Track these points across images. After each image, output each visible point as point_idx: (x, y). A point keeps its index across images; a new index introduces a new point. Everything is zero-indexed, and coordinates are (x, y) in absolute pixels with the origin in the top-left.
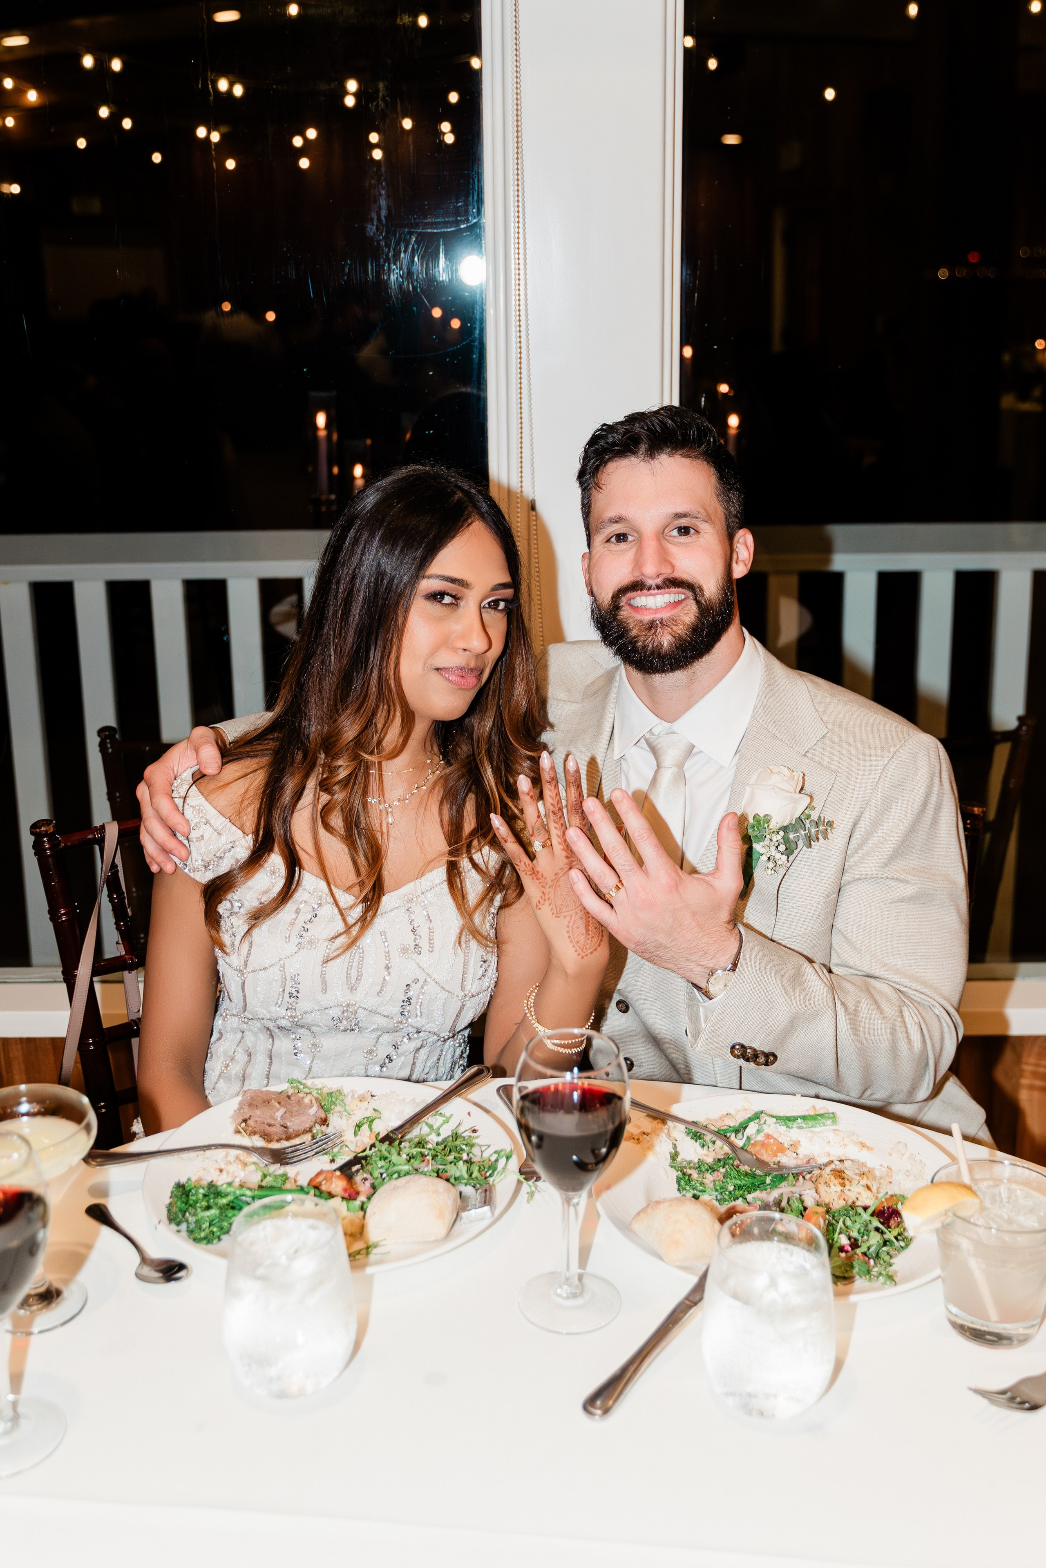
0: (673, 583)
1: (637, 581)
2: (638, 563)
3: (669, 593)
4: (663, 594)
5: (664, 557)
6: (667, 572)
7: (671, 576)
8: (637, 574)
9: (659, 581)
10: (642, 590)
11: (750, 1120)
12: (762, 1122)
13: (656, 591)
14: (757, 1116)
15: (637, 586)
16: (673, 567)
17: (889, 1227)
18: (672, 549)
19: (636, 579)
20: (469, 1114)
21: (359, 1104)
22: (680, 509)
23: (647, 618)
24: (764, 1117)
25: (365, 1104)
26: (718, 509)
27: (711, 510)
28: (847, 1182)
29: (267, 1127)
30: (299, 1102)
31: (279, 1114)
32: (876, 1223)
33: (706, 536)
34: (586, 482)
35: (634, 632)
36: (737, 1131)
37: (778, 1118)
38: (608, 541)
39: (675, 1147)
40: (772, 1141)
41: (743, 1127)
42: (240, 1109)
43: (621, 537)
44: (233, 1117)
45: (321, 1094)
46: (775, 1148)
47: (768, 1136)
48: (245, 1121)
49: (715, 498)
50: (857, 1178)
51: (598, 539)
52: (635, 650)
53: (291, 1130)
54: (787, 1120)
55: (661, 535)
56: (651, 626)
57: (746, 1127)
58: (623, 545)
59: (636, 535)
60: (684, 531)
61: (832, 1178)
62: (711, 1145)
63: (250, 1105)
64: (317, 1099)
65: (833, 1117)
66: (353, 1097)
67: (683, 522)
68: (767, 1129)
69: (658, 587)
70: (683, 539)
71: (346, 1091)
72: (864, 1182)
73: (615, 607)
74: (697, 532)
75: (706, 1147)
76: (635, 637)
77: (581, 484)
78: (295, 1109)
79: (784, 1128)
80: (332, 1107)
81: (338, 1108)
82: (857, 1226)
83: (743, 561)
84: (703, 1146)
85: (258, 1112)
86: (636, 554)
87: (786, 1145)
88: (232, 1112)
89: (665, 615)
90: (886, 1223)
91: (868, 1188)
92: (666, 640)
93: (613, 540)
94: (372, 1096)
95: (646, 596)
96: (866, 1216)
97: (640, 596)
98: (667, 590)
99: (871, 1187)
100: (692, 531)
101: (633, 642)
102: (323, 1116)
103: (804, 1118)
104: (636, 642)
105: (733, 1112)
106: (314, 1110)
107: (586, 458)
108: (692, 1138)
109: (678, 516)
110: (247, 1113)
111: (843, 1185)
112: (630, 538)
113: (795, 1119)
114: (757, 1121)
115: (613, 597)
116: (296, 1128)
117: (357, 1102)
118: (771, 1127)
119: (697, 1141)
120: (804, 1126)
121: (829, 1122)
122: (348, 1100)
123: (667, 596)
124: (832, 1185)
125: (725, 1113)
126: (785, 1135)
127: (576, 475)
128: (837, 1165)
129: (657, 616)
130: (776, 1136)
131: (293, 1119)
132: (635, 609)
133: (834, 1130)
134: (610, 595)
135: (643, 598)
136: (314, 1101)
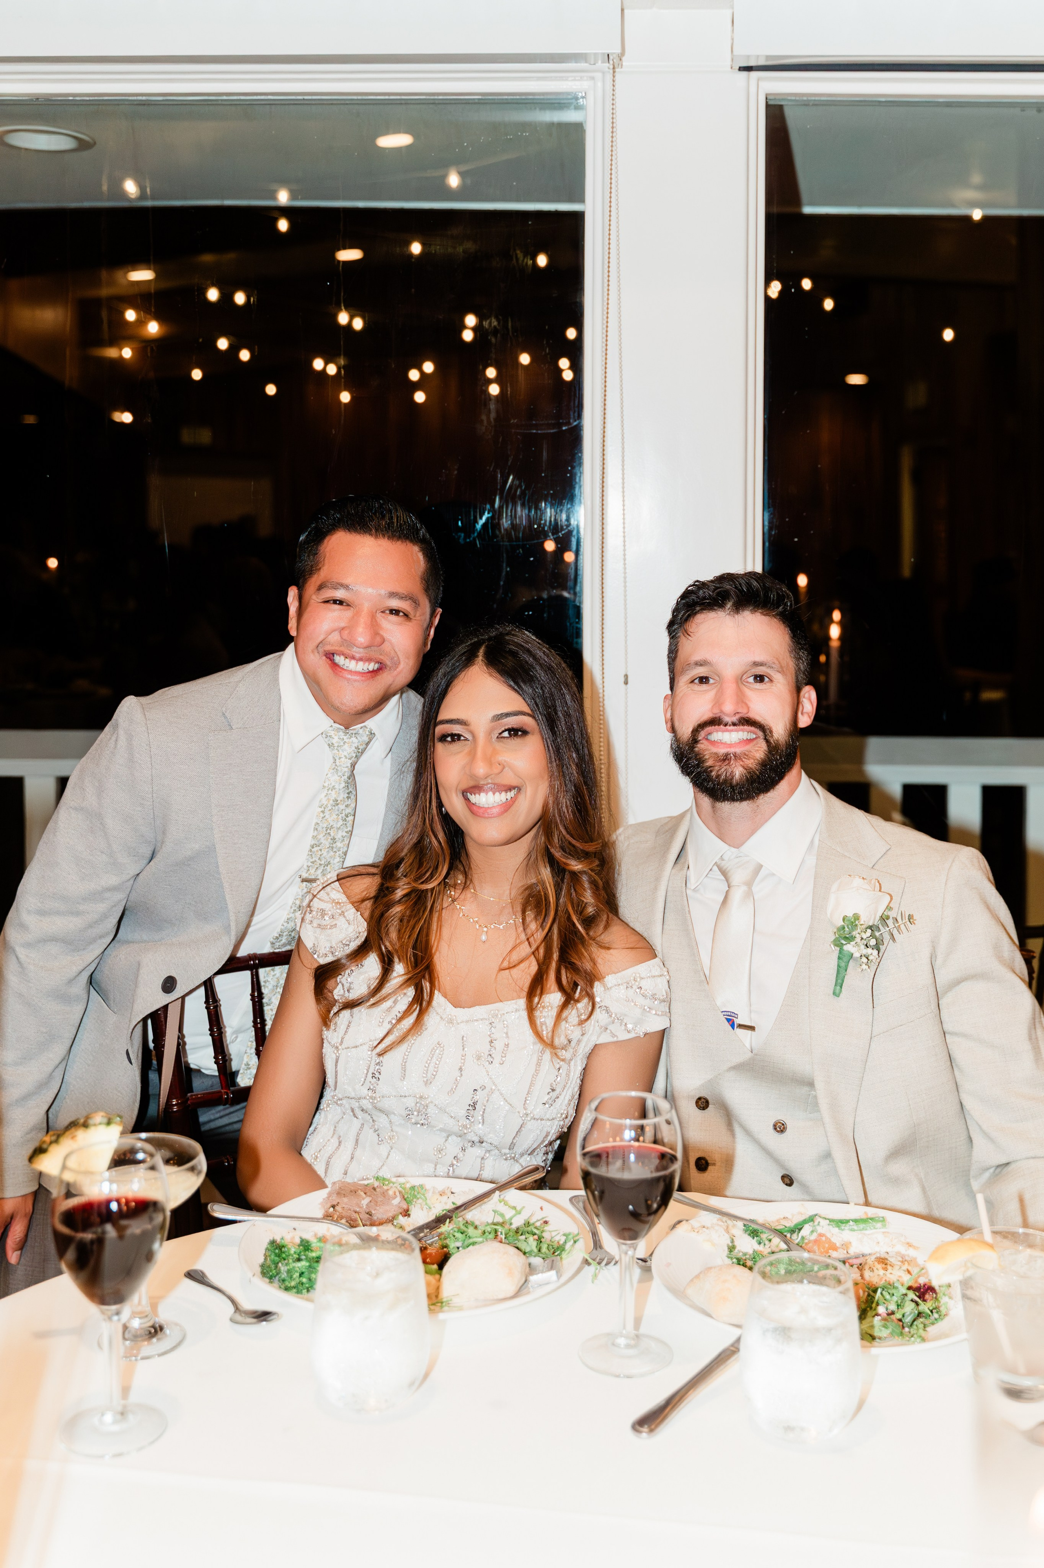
0: (747, 722)
1: (716, 718)
2: (718, 701)
3: (743, 731)
4: (737, 731)
5: (741, 699)
6: (743, 712)
7: (746, 716)
8: (716, 711)
9: (735, 719)
10: (719, 724)
11: (805, 1222)
12: (816, 1223)
13: (732, 727)
14: (811, 1219)
15: (715, 722)
16: (748, 708)
17: (924, 1300)
18: (748, 693)
19: (714, 716)
20: (541, 1208)
21: (440, 1198)
22: (758, 659)
23: (722, 751)
24: (818, 1219)
25: (444, 1198)
26: (790, 663)
27: (784, 663)
28: (889, 1267)
29: (354, 1213)
30: (384, 1194)
31: (365, 1202)
32: (912, 1295)
33: (778, 685)
34: (674, 631)
35: (709, 763)
36: (792, 1231)
37: (831, 1221)
38: (692, 682)
39: (732, 1241)
40: (824, 1239)
41: (798, 1228)
42: (328, 1198)
43: (703, 680)
44: (321, 1204)
45: (405, 1189)
46: (827, 1245)
47: (821, 1235)
48: (333, 1207)
49: (788, 654)
50: (900, 1263)
51: (682, 682)
52: (709, 779)
53: (375, 1218)
54: (840, 1223)
55: (740, 680)
56: (726, 758)
57: (801, 1229)
58: (704, 687)
59: (717, 678)
60: (760, 678)
61: (876, 1263)
62: (767, 1242)
63: (338, 1194)
64: (400, 1192)
65: (883, 1220)
66: (433, 1193)
67: (760, 670)
68: (820, 1230)
69: (734, 724)
70: (758, 686)
71: (427, 1187)
72: (906, 1267)
73: (694, 740)
74: (771, 681)
75: (762, 1244)
76: (710, 767)
77: (670, 633)
78: (380, 1199)
79: (836, 1229)
80: (415, 1200)
81: (420, 1201)
82: (895, 1298)
83: (808, 714)
84: (760, 1243)
85: (345, 1200)
86: (716, 694)
87: (838, 1245)
88: (322, 1200)
89: (738, 750)
90: (922, 1296)
91: (909, 1272)
92: (738, 772)
93: (697, 681)
94: (452, 1193)
95: (723, 731)
96: (904, 1291)
97: (717, 731)
98: (742, 727)
99: (912, 1272)
100: (766, 679)
101: (708, 771)
102: (405, 1207)
103: (856, 1221)
104: (711, 771)
105: (790, 1217)
106: (397, 1201)
107: (676, 611)
108: (749, 1235)
109: (756, 664)
110: (335, 1200)
111: (886, 1269)
112: (711, 681)
113: (847, 1221)
114: (811, 1224)
115: (693, 731)
116: (380, 1216)
117: (438, 1196)
118: (824, 1227)
119: (754, 1238)
120: (855, 1228)
121: (879, 1225)
122: (429, 1195)
123: (741, 733)
124: (875, 1269)
125: (782, 1217)
126: (837, 1236)
127: (666, 625)
128: (883, 1255)
129: (732, 750)
130: (828, 1235)
131: (378, 1208)
132: (713, 743)
133: (883, 1233)
134: (691, 730)
135: (720, 734)
136: (398, 1194)
